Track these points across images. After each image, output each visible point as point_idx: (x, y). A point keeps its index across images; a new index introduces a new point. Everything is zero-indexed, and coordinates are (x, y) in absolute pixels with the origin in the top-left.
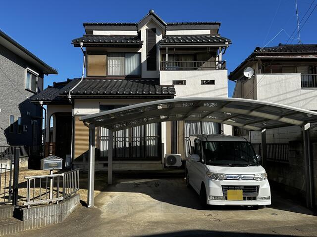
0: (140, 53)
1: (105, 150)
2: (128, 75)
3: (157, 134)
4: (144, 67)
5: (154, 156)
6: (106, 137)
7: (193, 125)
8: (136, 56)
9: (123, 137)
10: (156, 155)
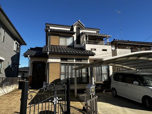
0: (73, 37)
1: (63, 79)
2: (68, 46)
3: (86, 72)
4: (75, 43)
5: (85, 82)
6: (63, 73)
7: (97, 68)
8: (72, 38)
9: (71, 73)
10: (86, 82)
